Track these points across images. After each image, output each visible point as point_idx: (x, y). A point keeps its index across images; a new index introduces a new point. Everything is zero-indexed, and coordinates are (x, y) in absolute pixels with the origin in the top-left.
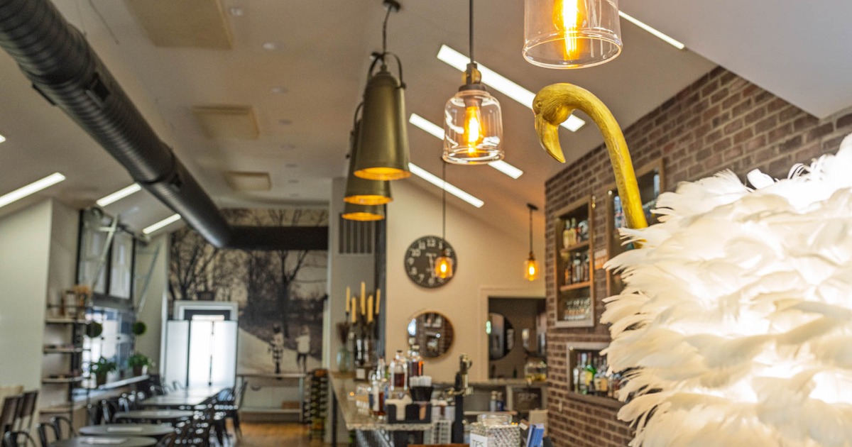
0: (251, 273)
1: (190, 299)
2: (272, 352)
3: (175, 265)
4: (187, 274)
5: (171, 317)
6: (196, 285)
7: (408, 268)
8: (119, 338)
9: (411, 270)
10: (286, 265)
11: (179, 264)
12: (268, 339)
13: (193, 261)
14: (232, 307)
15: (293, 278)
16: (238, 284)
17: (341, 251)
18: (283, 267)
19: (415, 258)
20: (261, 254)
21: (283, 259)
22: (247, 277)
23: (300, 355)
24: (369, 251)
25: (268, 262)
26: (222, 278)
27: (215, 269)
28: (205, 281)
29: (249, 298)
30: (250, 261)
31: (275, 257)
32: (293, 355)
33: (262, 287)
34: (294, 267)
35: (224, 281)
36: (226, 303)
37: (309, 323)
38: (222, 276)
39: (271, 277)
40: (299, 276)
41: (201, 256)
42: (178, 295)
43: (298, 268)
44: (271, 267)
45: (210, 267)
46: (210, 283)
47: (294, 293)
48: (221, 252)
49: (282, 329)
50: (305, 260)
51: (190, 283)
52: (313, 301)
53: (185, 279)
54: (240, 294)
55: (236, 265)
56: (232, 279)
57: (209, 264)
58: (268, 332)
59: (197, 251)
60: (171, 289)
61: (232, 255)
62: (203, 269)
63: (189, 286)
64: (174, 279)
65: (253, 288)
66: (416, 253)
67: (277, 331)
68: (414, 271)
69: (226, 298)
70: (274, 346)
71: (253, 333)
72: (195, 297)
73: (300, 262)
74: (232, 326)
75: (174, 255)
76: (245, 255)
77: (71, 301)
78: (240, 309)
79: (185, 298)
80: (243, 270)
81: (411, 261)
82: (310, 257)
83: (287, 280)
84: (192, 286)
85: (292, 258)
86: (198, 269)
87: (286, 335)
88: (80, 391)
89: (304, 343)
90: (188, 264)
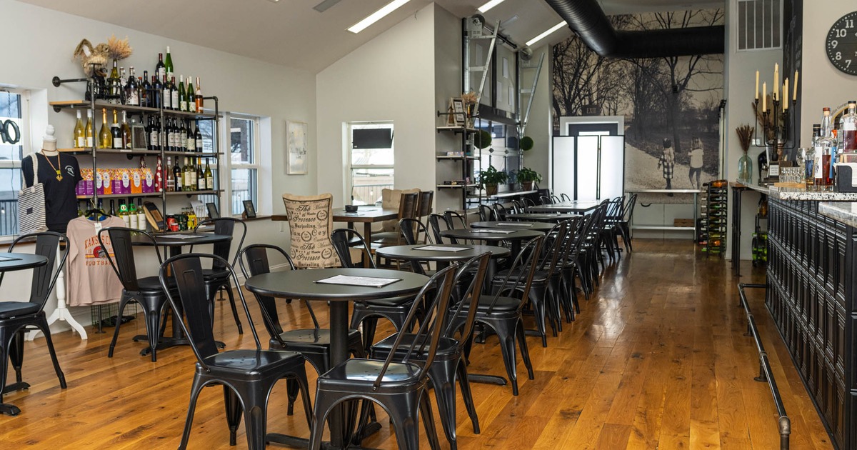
0: (637, 85)
1: (575, 115)
2: (662, 167)
3: (559, 80)
4: (571, 89)
5: (556, 133)
6: (581, 100)
7: (830, 52)
8: (506, 152)
9: (835, 56)
10: (676, 73)
11: (562, 78)
12: (656, 154)
13: (577, 75)
14: (619, 120)
15: (683, 87)
16: (625, 96)
17: (742, 46)
18: (673, 75)
19: (839, 40)
20: (647, 62)
21: (672, 68)
22: (633, 88)
23: (692, 171)
24: (776, 44)
25: (656, 71)
26: (607, 91)
27: (599, 82)
28: (590, 95)
29: (636, 110)
30: (637, 71)
31: (664, 67)
32: (686, 170)
33: (650, 99)
34: (685, 75)
35: (609, 94)
36: (612, 117)
37: (702, 135)
38: (607, 89)
39: (660, 87)
40: (690, 85)
41: (584, 69)
42: (563, 111)
43: (689, 75)
44: (659, 76)
45: (594, 79)
46: (595, 96)
47: (685, 103)
48: (605, 63)
49: (673, 143)
50: (697, 66)
51: (574, 98)
52: (707, 111)
53: (570, 93)
54: (627, 107)
55: (622, 76)
56: (618, 91)
57: (593, 76)
58: (657, 147)
59: (580, 64)
60: (555, 104)
61: (617, 66)
62: (587, 82)
63: (573, 101)
64: (558, 93)
65: (640, 100)
66: (841, 34)
67: (667, 145)
68: (839, 56)
69: (612, 111)
70: (664, 161)
71: (641, 148)
72: (579, 112)
73: (691, 70)
74: (619, 141)
75: (556, 69)
76: (630, 65)
77: (458, 107)
78: (626, 124)
79: (570, 113)
80: (629, 81)
81: (835, 44)
82: (701, 63)
83: (677, 89)
84: (577, 100)
85: (682, 65)
86: (582, 82)
87: (677, 150)
88: (473, 200)
89: (697, 157)
90: (571, 77)
